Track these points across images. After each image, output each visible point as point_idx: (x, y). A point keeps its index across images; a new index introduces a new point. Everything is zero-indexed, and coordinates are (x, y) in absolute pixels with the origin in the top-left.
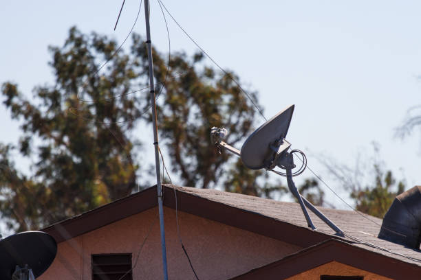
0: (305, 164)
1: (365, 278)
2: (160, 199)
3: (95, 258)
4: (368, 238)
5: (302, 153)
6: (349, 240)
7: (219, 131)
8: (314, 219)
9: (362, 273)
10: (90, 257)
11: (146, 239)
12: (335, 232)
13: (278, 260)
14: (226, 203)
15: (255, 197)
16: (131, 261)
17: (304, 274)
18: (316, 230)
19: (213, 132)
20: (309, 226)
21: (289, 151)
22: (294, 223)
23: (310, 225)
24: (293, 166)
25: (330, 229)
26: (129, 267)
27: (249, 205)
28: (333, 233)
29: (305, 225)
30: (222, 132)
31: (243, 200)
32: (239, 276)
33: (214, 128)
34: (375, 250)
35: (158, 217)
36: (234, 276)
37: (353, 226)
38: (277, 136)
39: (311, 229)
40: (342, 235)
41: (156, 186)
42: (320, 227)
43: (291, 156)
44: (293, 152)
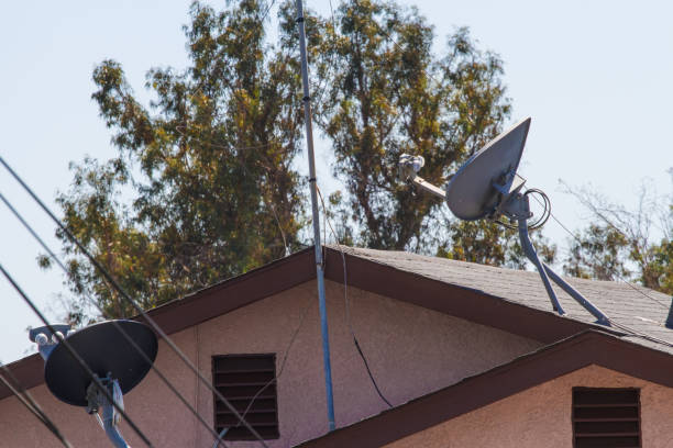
0: (548, 211)
1: (642, 391)
2: (319, 268)
3: (218, 361)
4: (650, 328)
5: (543, 195)
6: (619, 331)
7: (412, 160)
8: (562, 297)
9: (637, 383)
10: (210, 360)
11: (298, 331)
12: (596, 319)
13: (506, 362)
14: (424, 273)
15: (469, 263)
16: (274, 366)
17: (546, 386)
18: (565, 315)
19: (403, 161)
20: (555, 309)
21: (523, 191)
22: (530, 304)
23: (556, 307)
24: (529, 215)
25: (587, 313)
26: (271, 375)
27: (461, 276)
28: (592, 320)
29: (549, 307)
30: (416, 162)
31: (451, 269)
32: (445, 389)
33: (404, 155)
34: (658, 347)
35: (317, 297)
36: (437, 389)
37: (626, 308)
38: (504, 166)
39: (557, 313)
40: (607, 323)
41: (313, 248)
42: (572, 310)
43: (525, 198)
44: (528, 192)
